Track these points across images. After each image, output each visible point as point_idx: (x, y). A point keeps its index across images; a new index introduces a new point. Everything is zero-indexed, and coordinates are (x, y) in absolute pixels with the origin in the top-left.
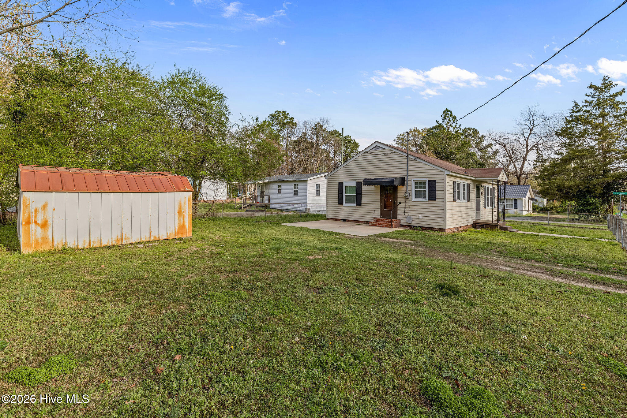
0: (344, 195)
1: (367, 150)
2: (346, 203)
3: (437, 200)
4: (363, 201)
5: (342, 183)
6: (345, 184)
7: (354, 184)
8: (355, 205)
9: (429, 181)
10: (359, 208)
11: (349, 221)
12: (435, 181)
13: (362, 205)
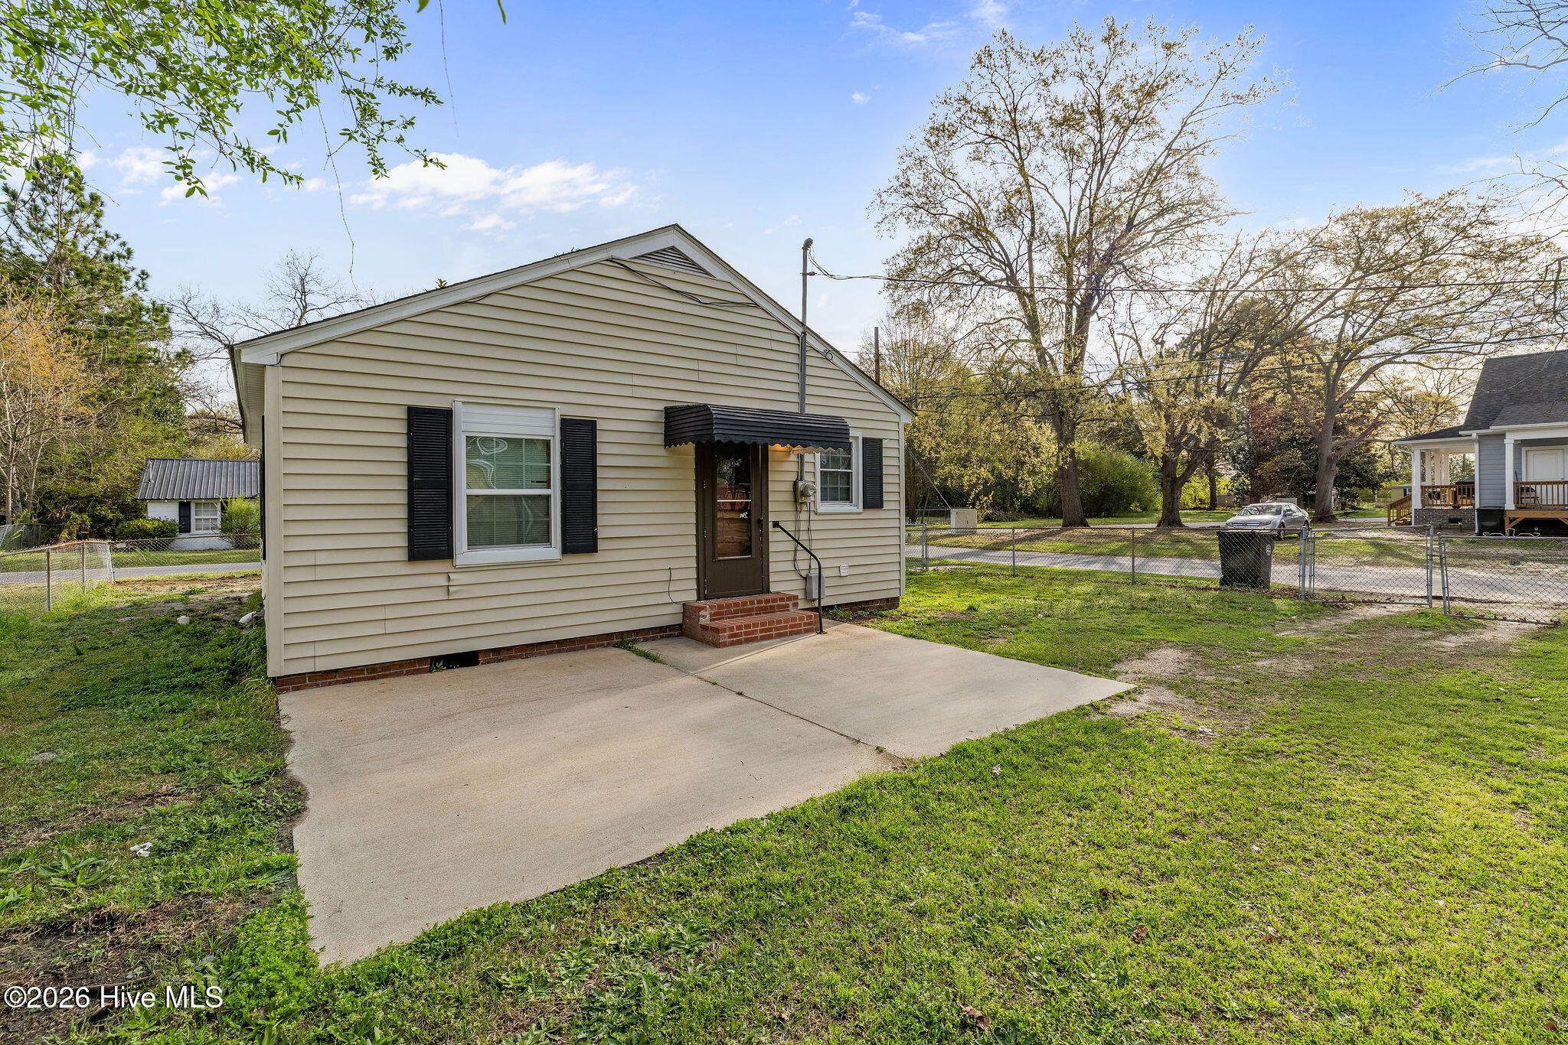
0: (463, 489)
1: (624, 253)
2: (472, 543)
3: (886, 506)
4: (608, 524)
5: (447, 415)
6: (469, 423)
7: (543, 426)
8: (552, 551)
9: (864, 440)
10: (580, 564)
11: (499, 654)
12: (881, 440)
13: (601, 545)
